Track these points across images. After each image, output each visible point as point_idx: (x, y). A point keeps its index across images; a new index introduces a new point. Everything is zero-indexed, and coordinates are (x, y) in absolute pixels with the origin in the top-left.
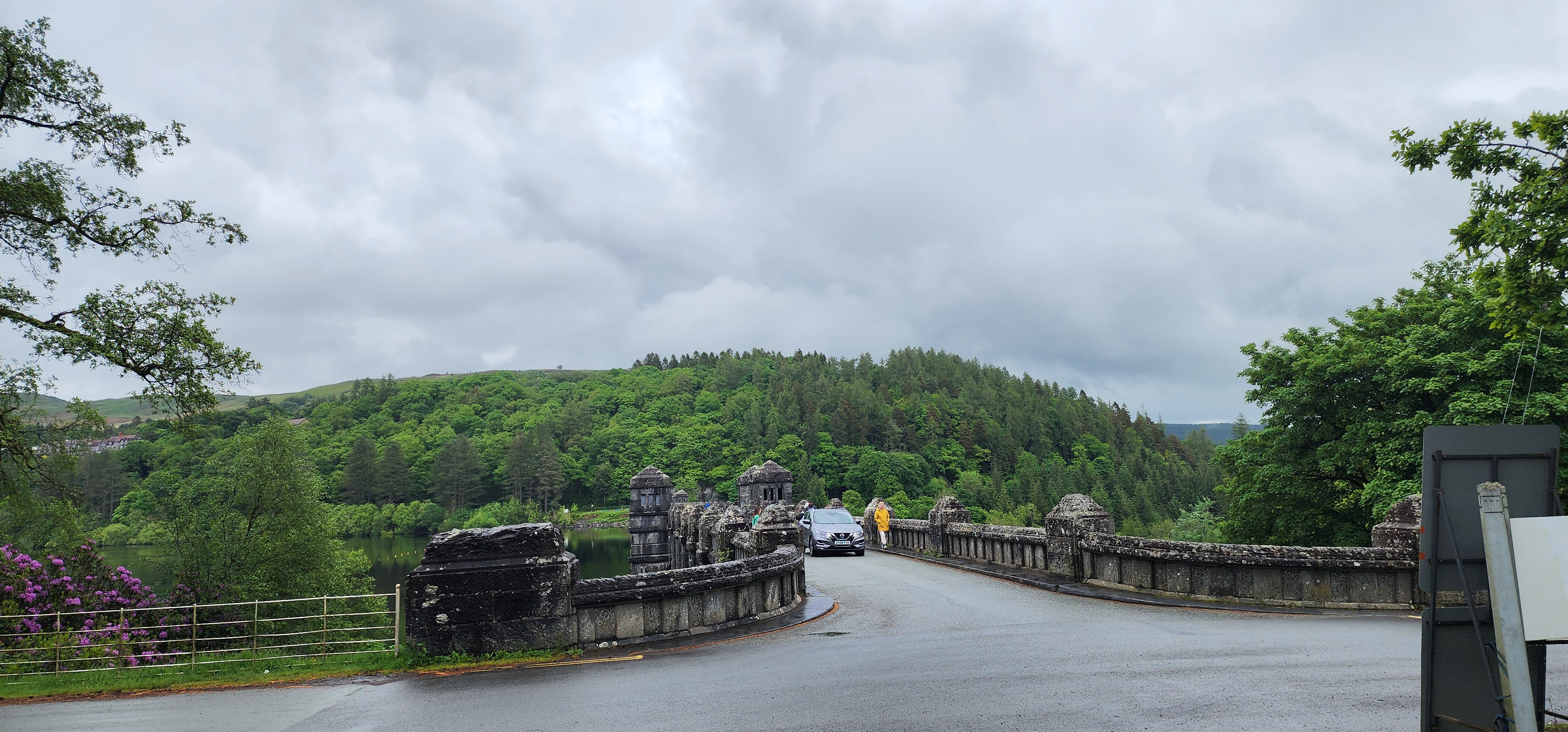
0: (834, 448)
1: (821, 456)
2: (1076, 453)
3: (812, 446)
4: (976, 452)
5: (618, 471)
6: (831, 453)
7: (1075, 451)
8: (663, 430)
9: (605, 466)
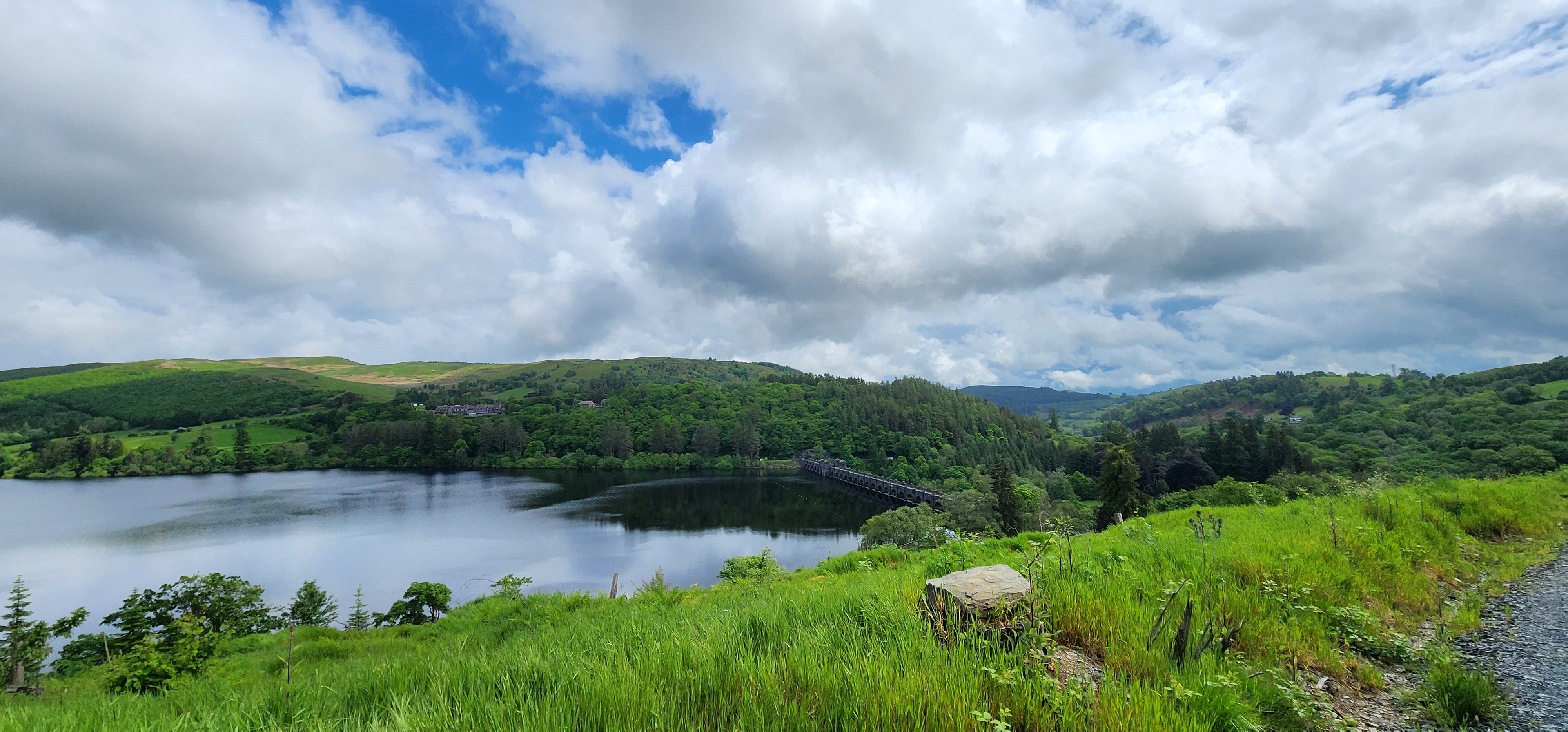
1: (880, 436)
3: (875, 432)
5: (783, 441)
8: (800, 421)
9: (776, 438)
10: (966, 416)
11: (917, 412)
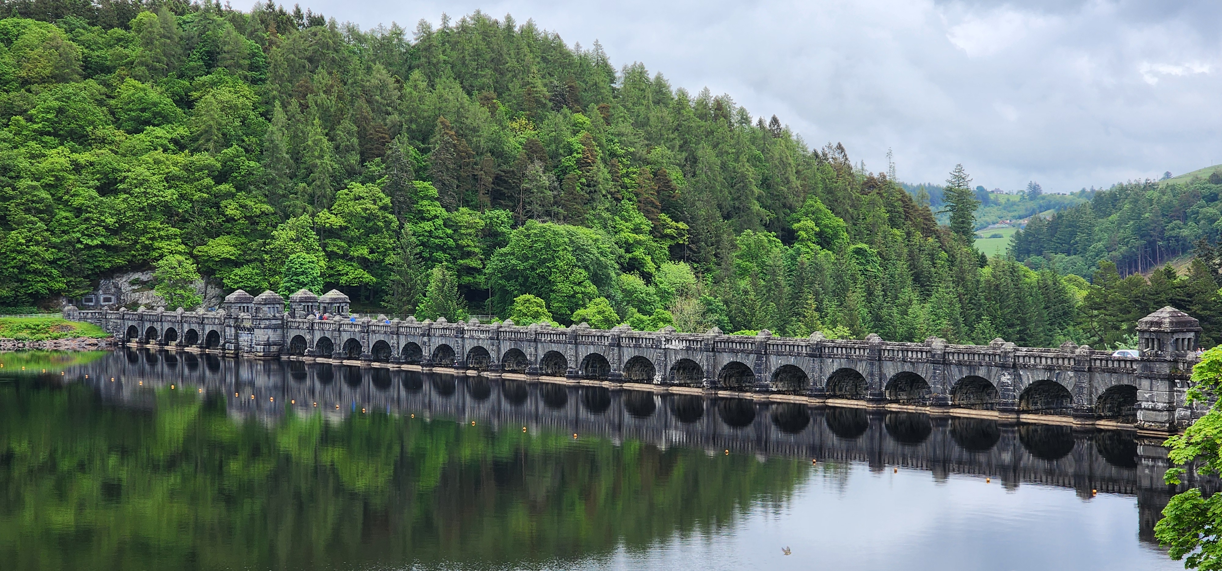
0: (445, 214)
1: (427, 226)
2: (803, 234)
4: (665, 226)
6: (441, 222)
7: (800, 229)
8: (83, 157)
10: (724, 167)
11: (556, 140)
